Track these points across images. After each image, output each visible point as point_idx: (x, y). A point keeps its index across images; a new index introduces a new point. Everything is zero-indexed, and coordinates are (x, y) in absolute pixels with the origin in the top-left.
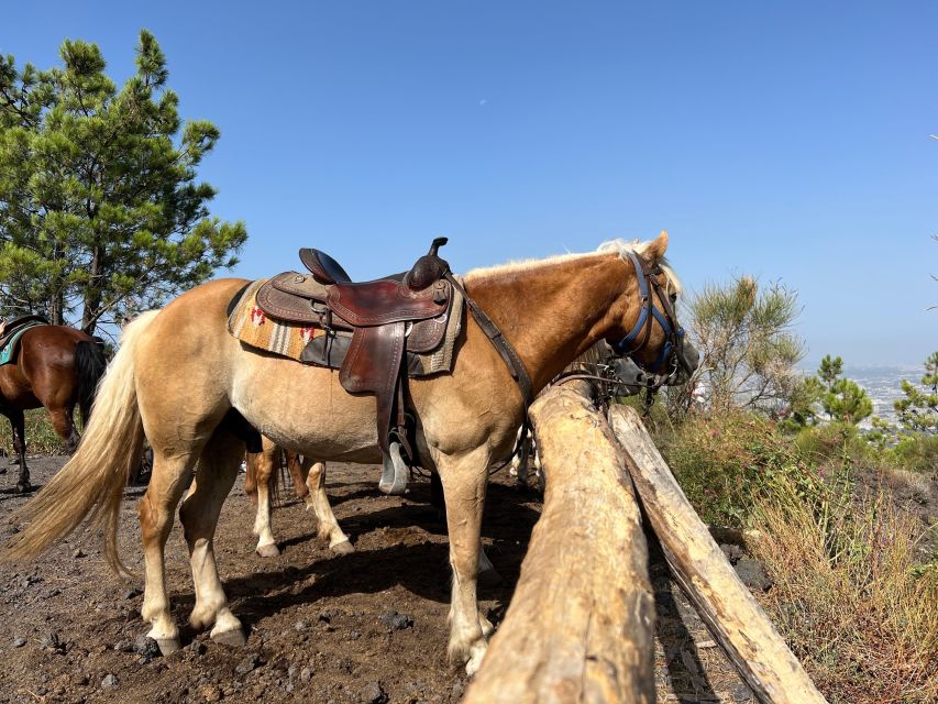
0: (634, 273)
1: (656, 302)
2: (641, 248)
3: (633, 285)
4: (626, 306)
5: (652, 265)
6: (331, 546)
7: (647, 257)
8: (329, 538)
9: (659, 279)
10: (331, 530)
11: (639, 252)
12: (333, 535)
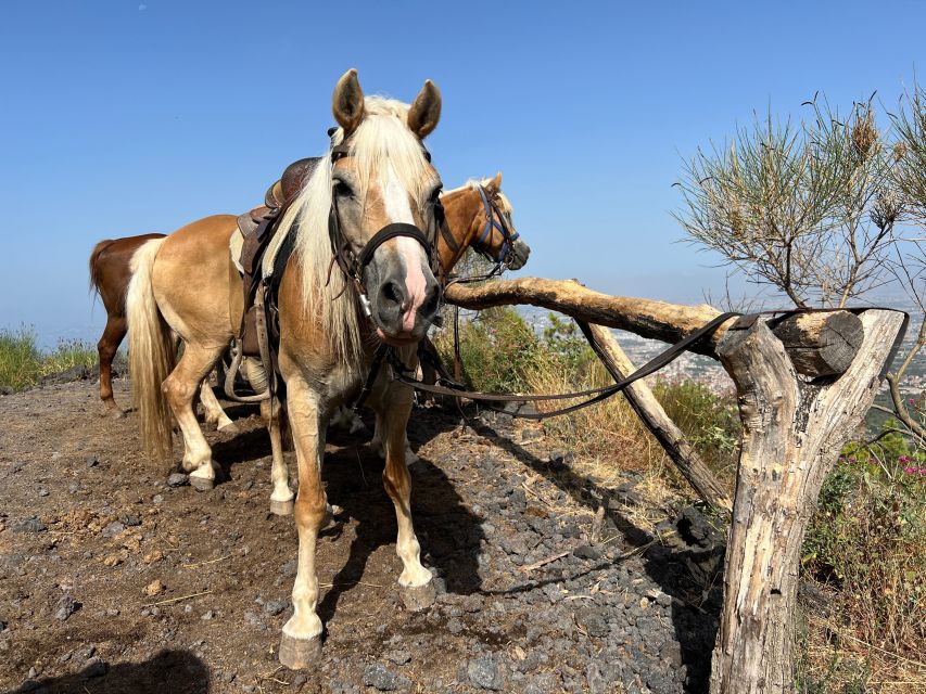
0: (482, 200)
1: (496, 217)
2: (485, 183)
3: (482, 207)
4: (479, 223)
5: (492, 194)
6: (219, 428)
7: (490, 189)
8: (217, 422)
9: (497, 202)
10: (219, 416)
11: (484, 186)
12: (221, 419)
